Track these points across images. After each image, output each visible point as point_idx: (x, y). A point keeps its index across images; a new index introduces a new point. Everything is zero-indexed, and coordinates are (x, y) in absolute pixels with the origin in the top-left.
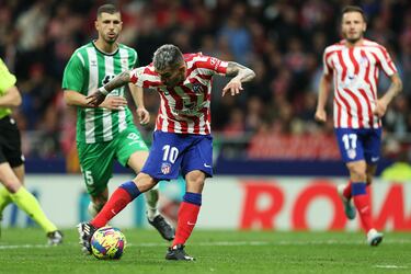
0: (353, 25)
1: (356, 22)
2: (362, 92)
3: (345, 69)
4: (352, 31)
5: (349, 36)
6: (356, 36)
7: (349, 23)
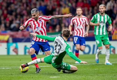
0: (79, 11)
1: (80, 11)
2: (82, 29)
3: (78, 23)
4: (79, 13)
5: (78, 14)
6: (80, 14)
7: (78, 11)
